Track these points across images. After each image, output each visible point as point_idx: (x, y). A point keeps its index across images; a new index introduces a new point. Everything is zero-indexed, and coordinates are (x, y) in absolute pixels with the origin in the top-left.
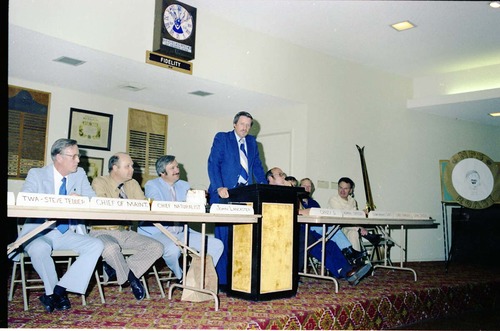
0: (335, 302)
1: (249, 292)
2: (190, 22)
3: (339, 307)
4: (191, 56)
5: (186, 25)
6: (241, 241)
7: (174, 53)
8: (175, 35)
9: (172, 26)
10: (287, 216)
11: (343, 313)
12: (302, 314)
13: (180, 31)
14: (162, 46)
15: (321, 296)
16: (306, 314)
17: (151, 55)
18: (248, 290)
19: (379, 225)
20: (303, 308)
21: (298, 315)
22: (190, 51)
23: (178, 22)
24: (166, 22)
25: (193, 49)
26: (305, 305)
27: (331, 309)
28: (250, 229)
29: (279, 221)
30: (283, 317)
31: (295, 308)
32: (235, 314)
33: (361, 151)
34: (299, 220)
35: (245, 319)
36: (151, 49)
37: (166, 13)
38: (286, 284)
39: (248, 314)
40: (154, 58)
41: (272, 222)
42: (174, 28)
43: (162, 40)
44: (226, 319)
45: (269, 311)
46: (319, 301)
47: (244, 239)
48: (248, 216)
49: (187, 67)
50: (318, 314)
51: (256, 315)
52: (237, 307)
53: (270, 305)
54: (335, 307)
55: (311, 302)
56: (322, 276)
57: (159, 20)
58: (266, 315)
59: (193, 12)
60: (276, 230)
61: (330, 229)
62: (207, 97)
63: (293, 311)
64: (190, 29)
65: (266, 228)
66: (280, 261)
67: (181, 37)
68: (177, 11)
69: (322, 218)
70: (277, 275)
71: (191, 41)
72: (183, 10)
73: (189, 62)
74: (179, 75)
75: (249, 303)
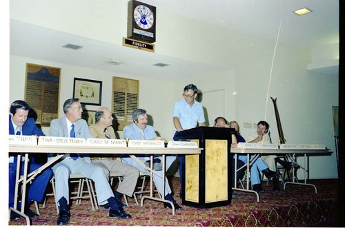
0: (257, 209)
1: (198, 202)
2: (152, 16)
3: (259, 212)
4: (153, 40)
5: (149, 19)
6: (191, 167)
7: (141, 38)
8: (142, 26)
9: (139, 20)
10: (223, 149)
11: (263, 216)
12: (233, 217)
13: (145, 23)
14: (133, 34)
15: (247, 204)
16: (236, 217)
17: (126, 40)
18: (197, 200)
19: (288, 154)
20: (234, 213)
21: (230, 218)
22: (152, 36)
23: (144, 17)
24: (135, 17)
25: (155, 35)
26: (235, 211)
27: (254, 213)
28: (197, 158)
29: (218, 152)
30: (220, 219)
31: (228, 213)
32: (186, 217)
33: (274, 101)
34: (231, 152)
35: (193, 220)
36: (126, 36)
37: (136, 12)
38: (224, 196)
39: (195, 217)
40: (128, 42)
41: (213, 153)
42: (141, 21)
43: (133, 30)
44: (180, 220)
45: (210, 215)
46: (245, 208)
47: (193, 165)
48: (194, 149)
49: (151, 47)
50: (244, 217)
51: (200, 218)
52: (187, 212)
53: (211, 211)
54: (256, 212)
55: (239, 208)
56: (248, 190)
57: (131, 17)
58: (207, 218)
59: (153, 9)
60: (215, 158)
61: (253, 157)
62: (165, 67)
63: (227, 215)
64: (152, 22)
65: (208, 157)
66: (219, 180)
67: (146, 27)
68: (142, 10)
69: (246, 149)
70: (217, 190)
71: (153, 30)
72: (147, 8)
73: (152, 44)
74: (145, 53)
75: (196, 209)
